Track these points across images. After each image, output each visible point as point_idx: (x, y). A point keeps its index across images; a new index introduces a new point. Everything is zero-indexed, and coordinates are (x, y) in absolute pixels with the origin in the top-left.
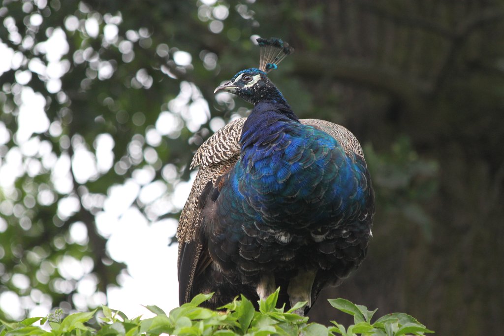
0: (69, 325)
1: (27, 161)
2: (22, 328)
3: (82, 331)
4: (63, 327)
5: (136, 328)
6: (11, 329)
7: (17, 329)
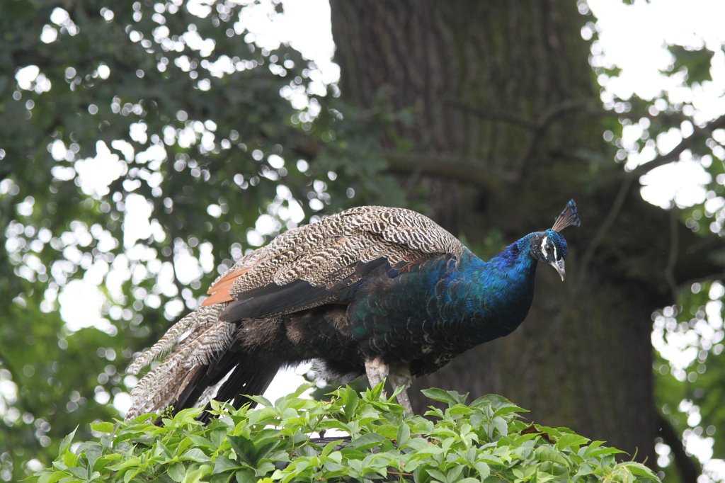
0: (181, 421)
1: (133, 266)
2: (136, 425)
3: (193, 426)
4: (176, 423)
5: (245, 421)
6: (125, 426)
7: (131, 426)
